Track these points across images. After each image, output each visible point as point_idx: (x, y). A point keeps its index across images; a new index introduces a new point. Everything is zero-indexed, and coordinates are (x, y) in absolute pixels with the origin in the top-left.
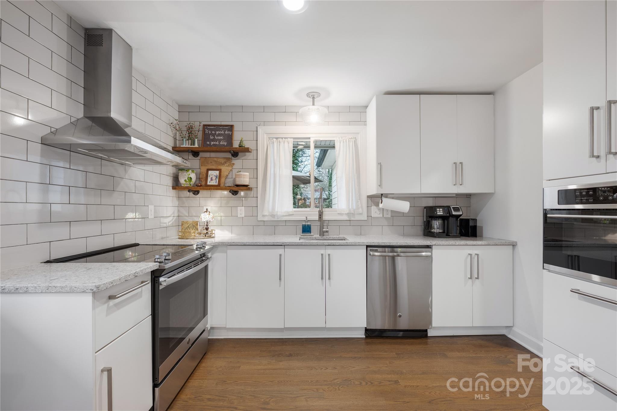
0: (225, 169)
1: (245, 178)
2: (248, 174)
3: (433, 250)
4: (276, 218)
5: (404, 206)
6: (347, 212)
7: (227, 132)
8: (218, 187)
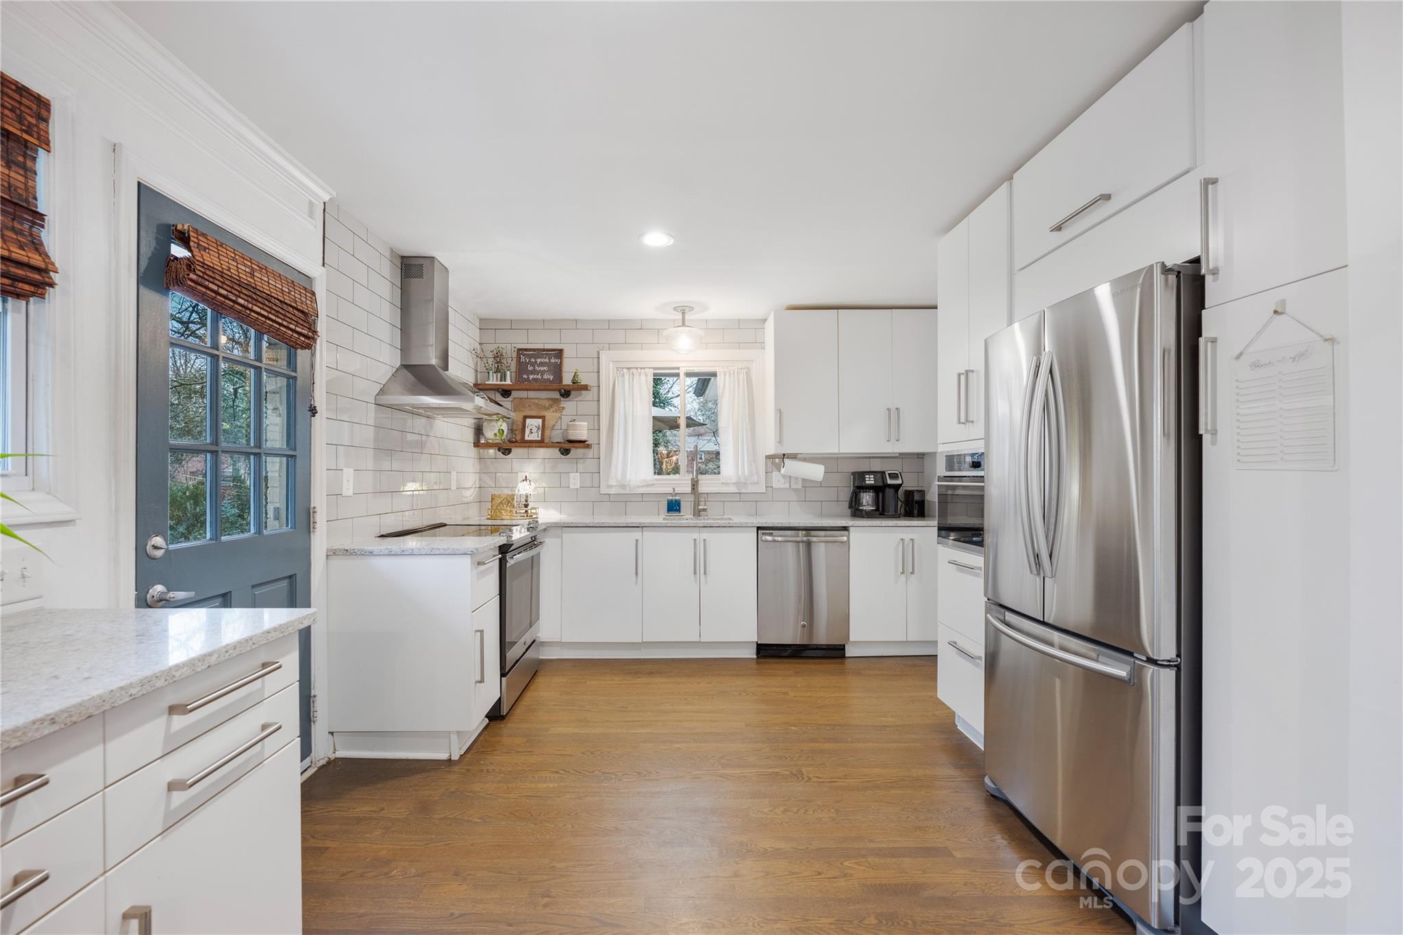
0: (549, 415)
1: (581, 431)
2: (586, 423)
3: (851, 534)
4: (628, 489)
5: (816, 472)
6: (734, 481)
7: (553, 361)
8: (541, 443)
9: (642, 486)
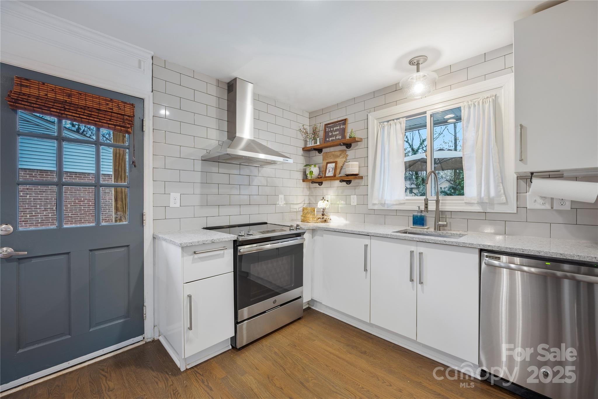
0: (340, 161)
1: (353, 168)
2: (357, 163)
4: (386, 206)
7: (341, 127)
8: (333, 178)
9: (397, 204)
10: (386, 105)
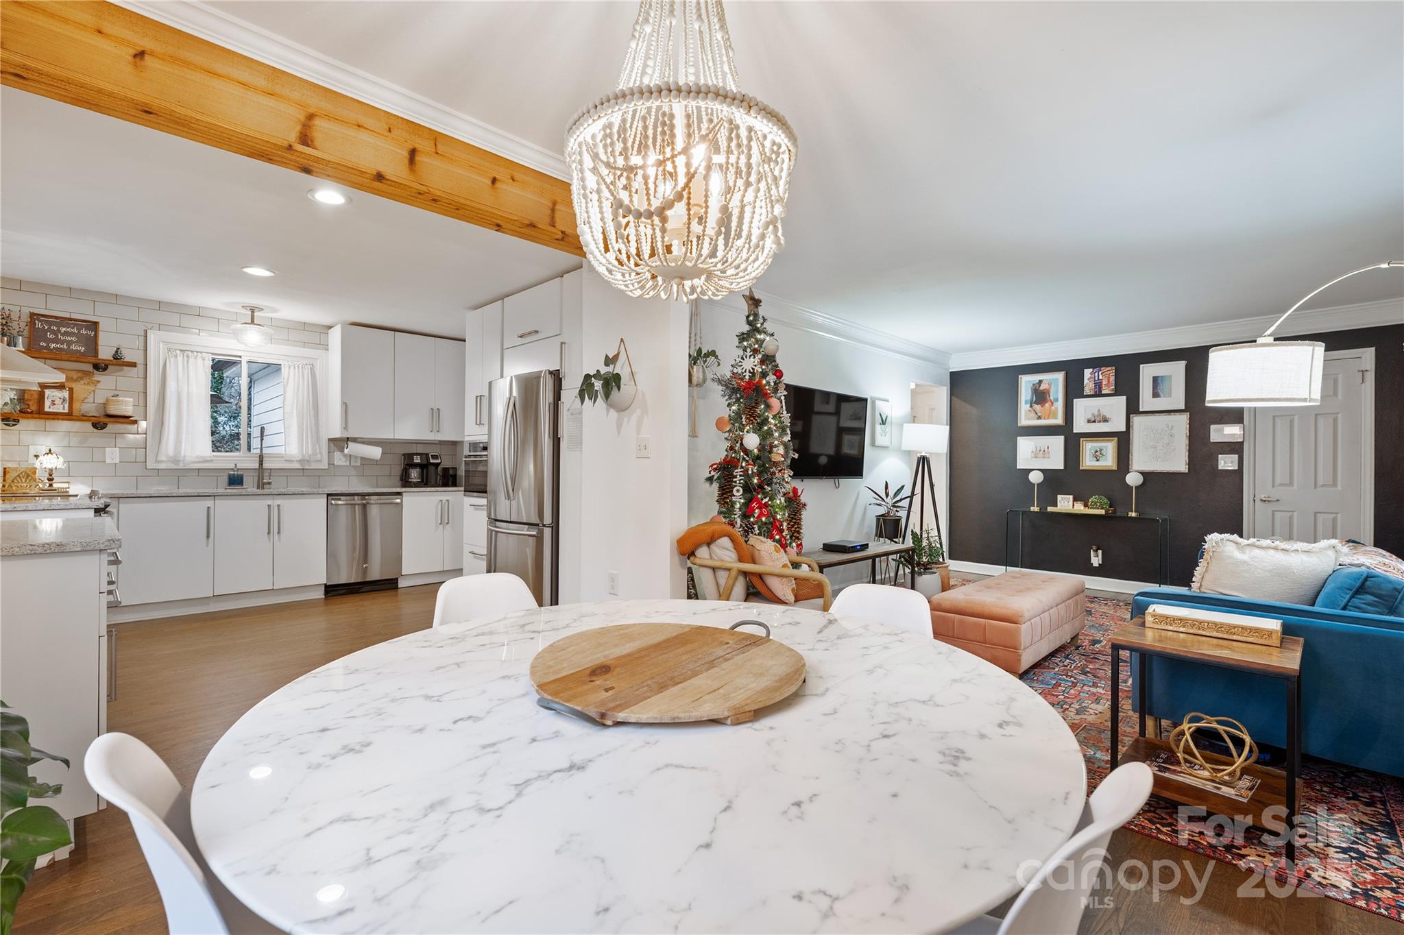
0: (81, 388)
1: (126, 406)
2: (131, 400)
3: (404, 498)
4: (181, 465)
5: (376, 452)
6: (300, 458)
7: (83, 332)
9: (199, 462)
10: (180, 328)
